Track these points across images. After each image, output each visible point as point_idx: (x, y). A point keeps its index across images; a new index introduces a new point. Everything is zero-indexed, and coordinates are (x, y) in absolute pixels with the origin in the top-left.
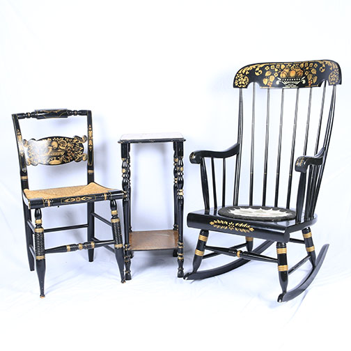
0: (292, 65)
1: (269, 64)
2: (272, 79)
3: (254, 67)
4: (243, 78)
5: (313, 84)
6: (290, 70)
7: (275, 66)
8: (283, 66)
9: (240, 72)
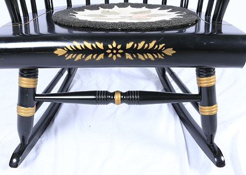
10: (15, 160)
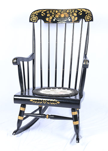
0: (62, 11)
1: (49, 10)
2: (51, 18)
3: (41, 11)
4: (35, 17)
5: (75, 21)
6: (61, 14)
7: (52, 11)
8: (57, 12)
9: (33, 13)
10: (14, 134)
